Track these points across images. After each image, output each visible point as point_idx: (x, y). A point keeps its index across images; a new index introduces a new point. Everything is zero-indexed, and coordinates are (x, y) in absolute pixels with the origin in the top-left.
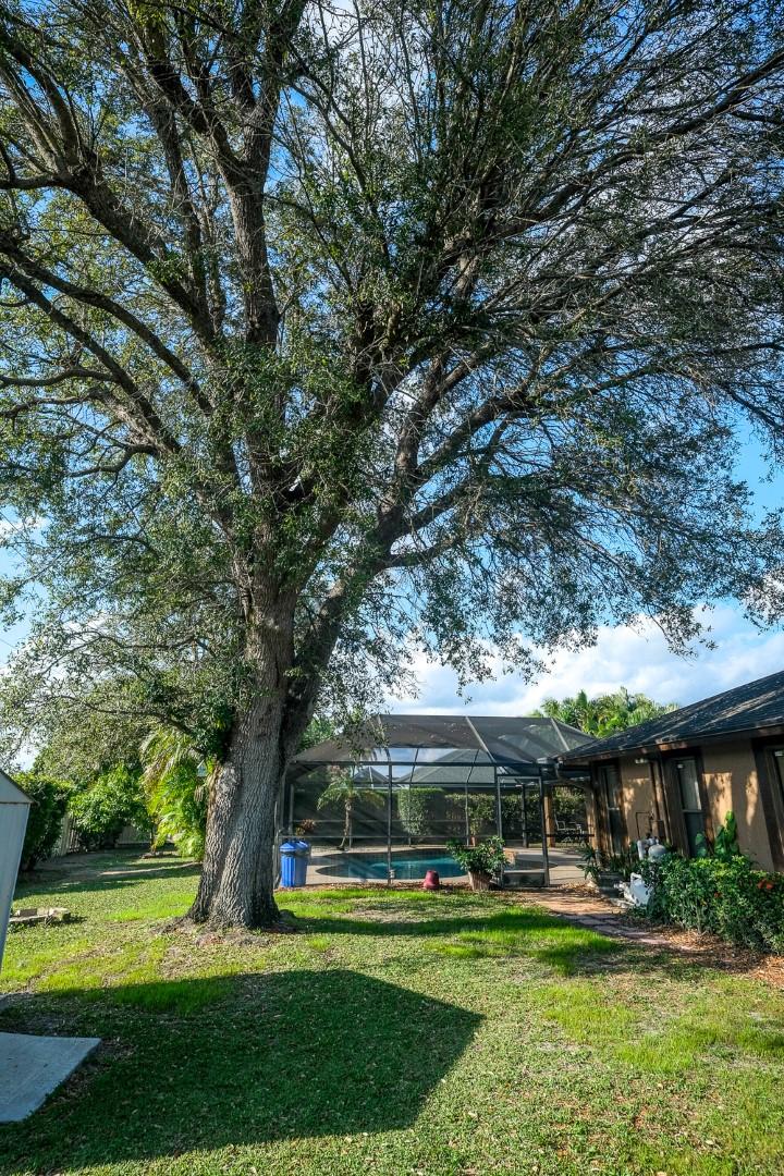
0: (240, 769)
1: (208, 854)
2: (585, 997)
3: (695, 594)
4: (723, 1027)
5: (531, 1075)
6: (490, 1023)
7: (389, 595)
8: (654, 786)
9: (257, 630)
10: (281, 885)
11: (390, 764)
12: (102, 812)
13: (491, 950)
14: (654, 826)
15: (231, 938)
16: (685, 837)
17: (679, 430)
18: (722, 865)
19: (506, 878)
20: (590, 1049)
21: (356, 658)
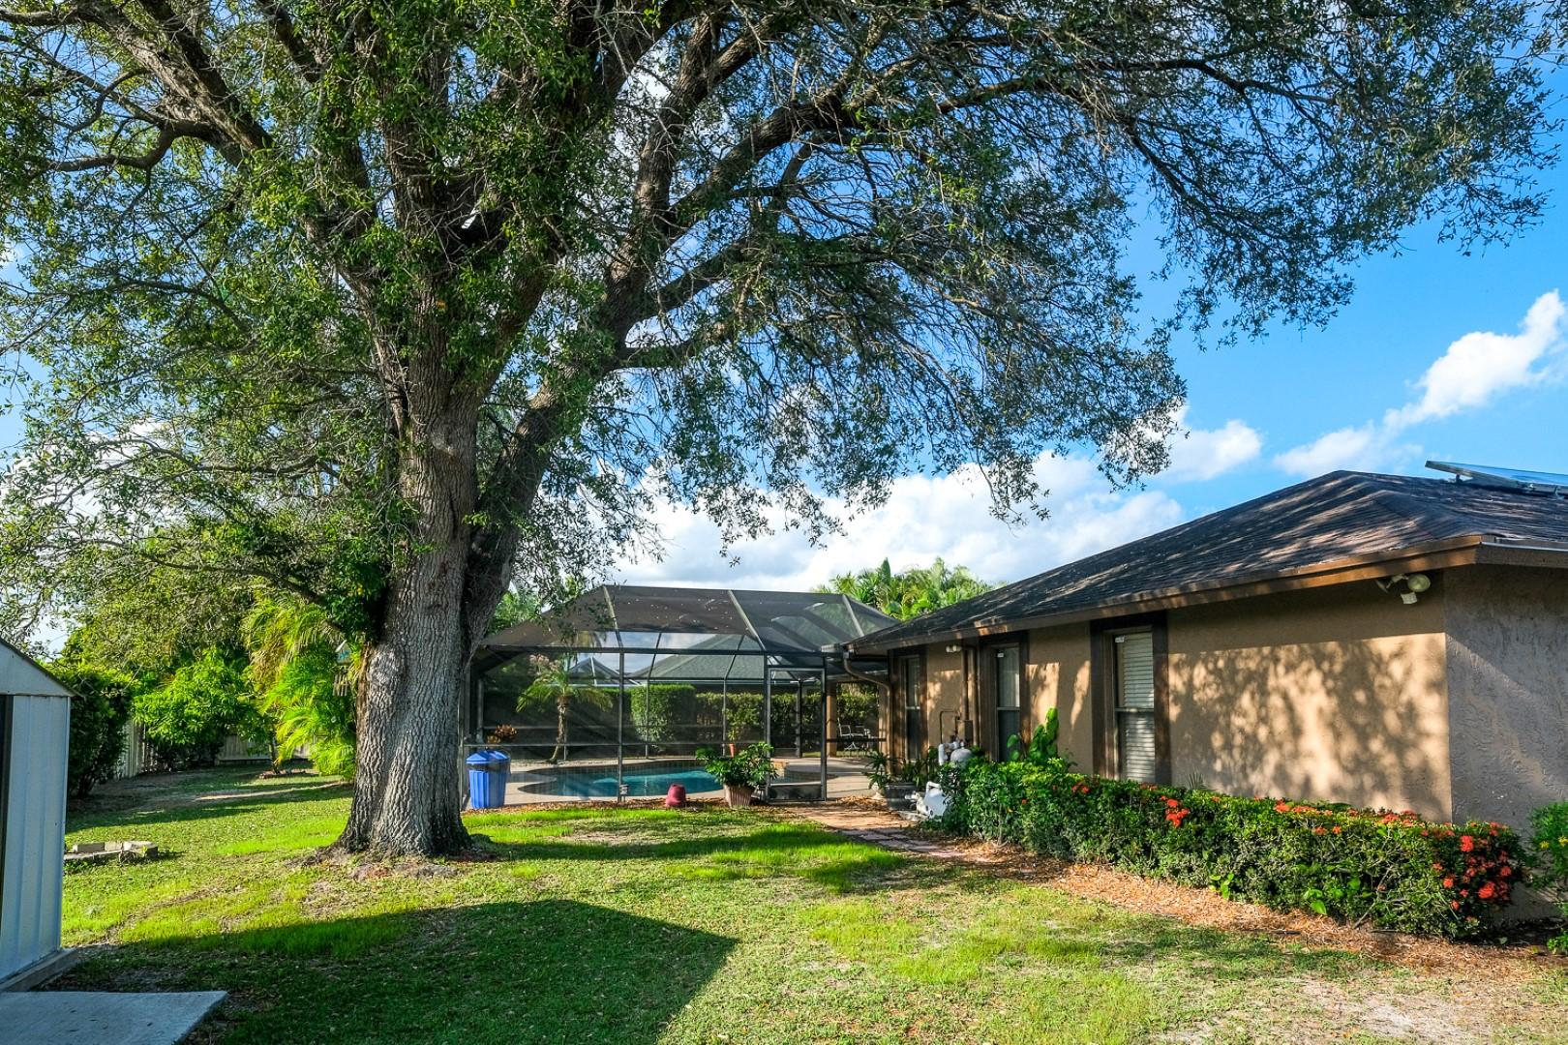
0: (402, 653)
1: (362, 766)
2: (861, 915)
3: (1046, 434)
4: (1014, 938)
5: (793, 994)
6: (747, 947)
7: (622, 411)
8: (966, 680)
9: (418, 451)
10: (470, 806)
11: (622, 651)
12: (190, 717)
13: (750, 872)
14: (961, 727)
15: (404, 869)
16: (997, 738)
17: (1056, 190)
18: (1035, 769)
19: (773, 792)
20: (863, 965)
21: (572, 502)
